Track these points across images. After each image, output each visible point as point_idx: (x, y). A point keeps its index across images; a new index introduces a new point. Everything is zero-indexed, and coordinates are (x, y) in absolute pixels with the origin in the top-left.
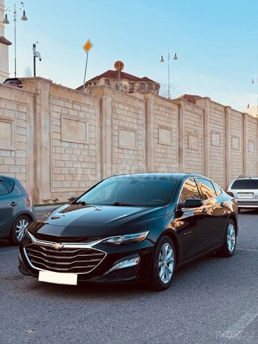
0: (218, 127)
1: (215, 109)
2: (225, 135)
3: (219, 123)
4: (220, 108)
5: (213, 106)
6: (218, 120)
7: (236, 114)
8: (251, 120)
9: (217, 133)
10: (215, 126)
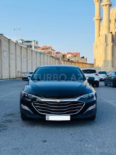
0: (6, 48)
1: (5, 40)
2: (9, 52)
3: (6, 47)
4: (7, 40)
5: (4, 38)
6: (6, 45)
7: (13, 43)
8: (18, 46)
9: (6, 51)
10: (5, 48)
